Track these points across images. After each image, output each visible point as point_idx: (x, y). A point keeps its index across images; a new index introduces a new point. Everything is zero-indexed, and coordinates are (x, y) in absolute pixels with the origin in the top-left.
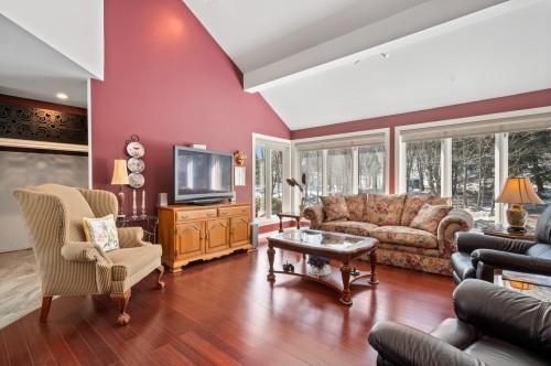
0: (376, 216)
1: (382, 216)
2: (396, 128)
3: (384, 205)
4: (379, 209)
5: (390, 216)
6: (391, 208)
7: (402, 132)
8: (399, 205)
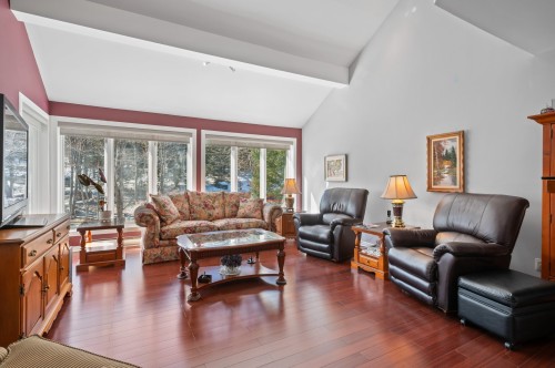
0: (205, 213)
1: (211, 212)
2: (203, 131)
3: (210, 202)
4: (206, 206)
5: (217, 211)
6: (216, 204)
7: (207, 136)
8: (221, 201)
